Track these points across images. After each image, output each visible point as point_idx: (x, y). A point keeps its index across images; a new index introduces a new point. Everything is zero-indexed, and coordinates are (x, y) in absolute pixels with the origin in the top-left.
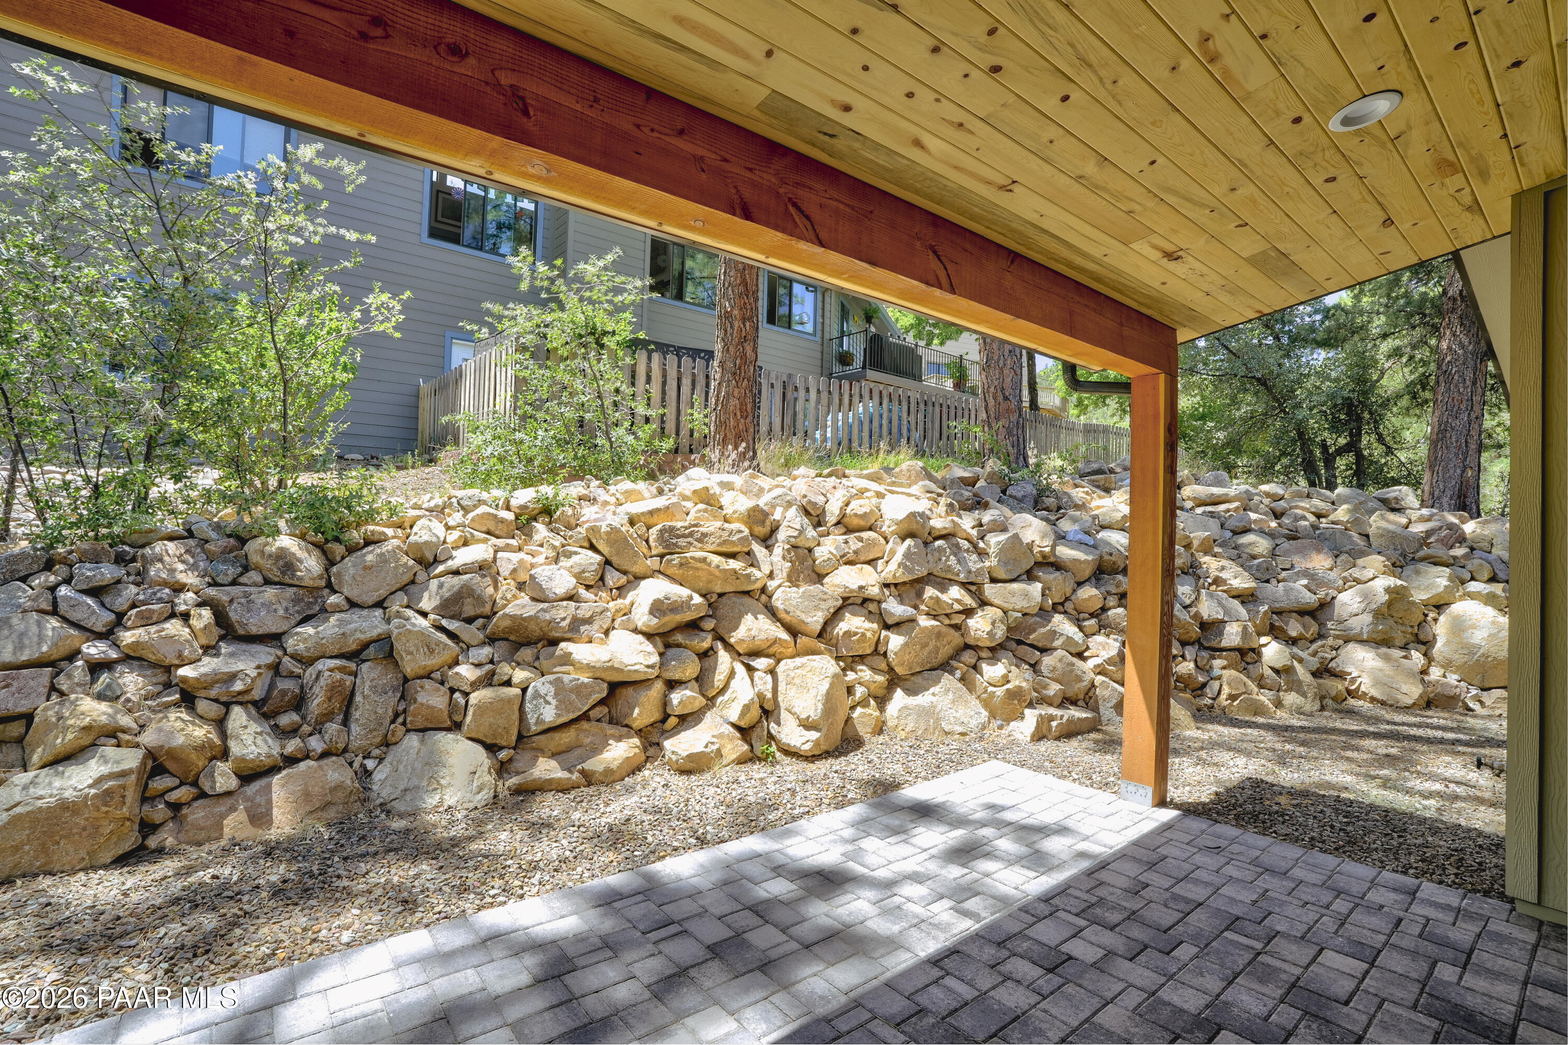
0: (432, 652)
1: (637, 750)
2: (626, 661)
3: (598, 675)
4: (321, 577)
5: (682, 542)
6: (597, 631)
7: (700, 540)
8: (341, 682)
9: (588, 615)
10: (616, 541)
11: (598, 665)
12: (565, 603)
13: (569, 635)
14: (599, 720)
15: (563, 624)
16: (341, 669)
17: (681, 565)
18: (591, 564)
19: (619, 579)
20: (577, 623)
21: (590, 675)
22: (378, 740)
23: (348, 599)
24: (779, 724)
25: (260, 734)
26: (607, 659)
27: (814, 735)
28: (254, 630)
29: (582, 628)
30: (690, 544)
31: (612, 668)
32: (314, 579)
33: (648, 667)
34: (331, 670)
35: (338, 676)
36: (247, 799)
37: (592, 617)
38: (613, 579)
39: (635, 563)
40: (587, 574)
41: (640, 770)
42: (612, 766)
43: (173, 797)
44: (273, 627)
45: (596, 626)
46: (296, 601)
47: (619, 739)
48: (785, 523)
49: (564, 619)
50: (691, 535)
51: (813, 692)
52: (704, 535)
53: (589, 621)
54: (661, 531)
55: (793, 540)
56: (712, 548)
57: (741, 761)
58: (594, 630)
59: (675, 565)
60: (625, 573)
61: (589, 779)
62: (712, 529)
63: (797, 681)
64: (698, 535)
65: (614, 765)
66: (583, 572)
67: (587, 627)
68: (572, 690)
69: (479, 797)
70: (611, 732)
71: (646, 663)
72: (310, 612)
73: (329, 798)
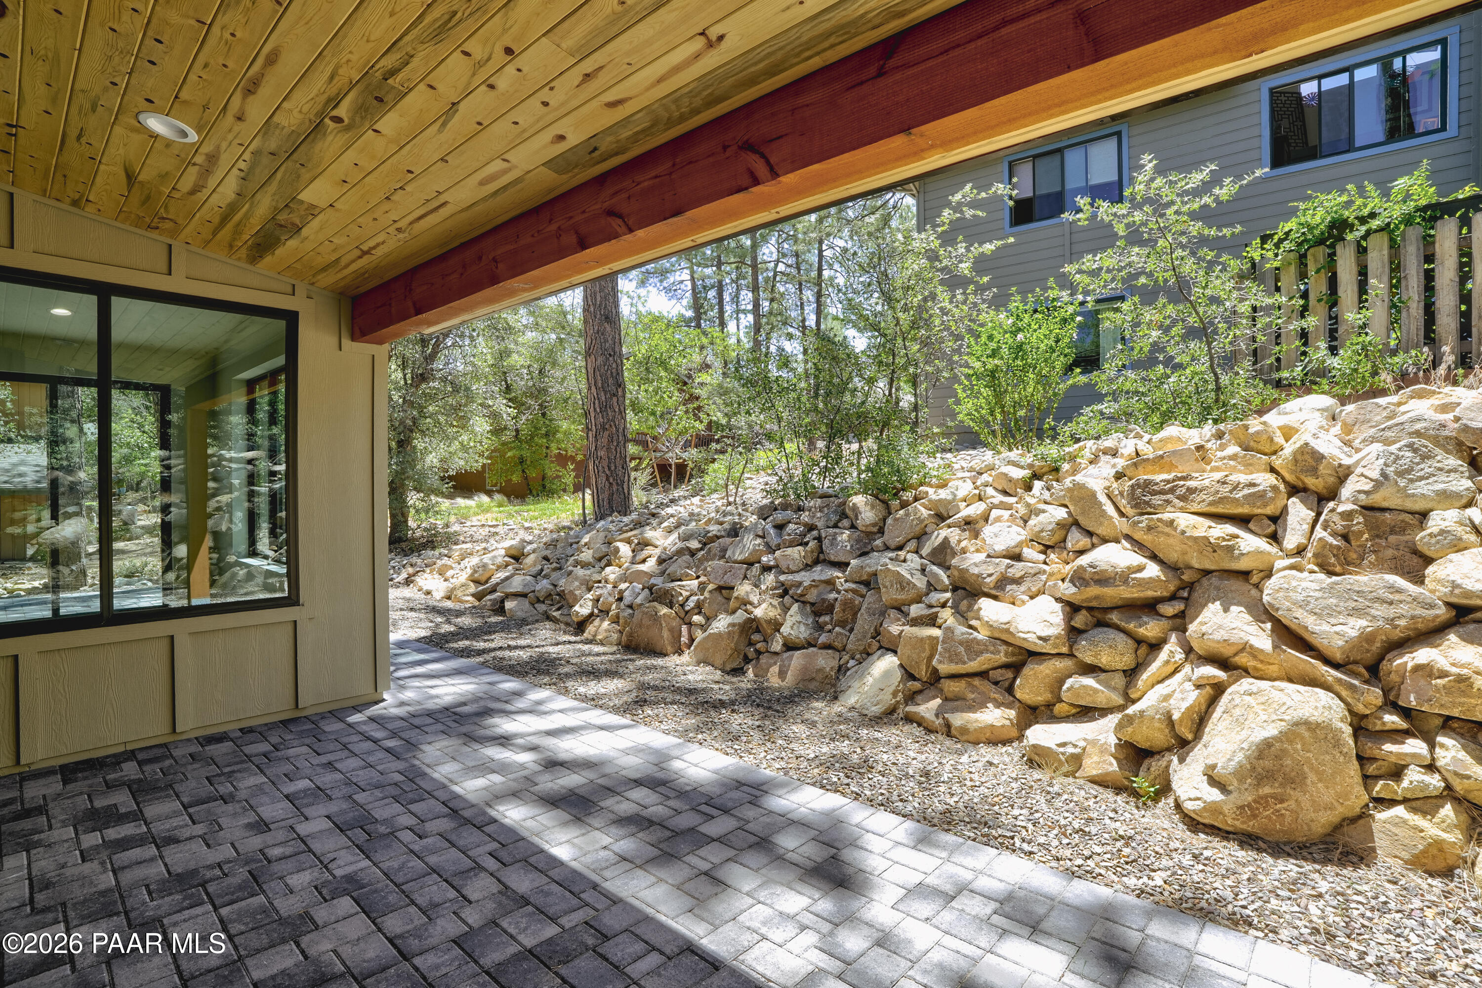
0: (903, 588)
1: (1008, 723)
2: (1021, 627)
3: (997, 635)
4: (874, 525)
5: (1157, 500)
6: (1023, 593)
7: (1182, 498)
8: (852, 601)
9: (1018, 575)
10: (1083, 499)
11: (995, 625)
12: (998, 560)
13: (994, 592)
14: (996, 683)
15: (988, 580)
16: (854, 591)
17: (1150, 528)
18: (1050, 523)
19: (1078, 542)
20: (1004, 581)
21: (988, 633)
22: (862, 648)
23: (885, 544)
24: (1182, 760)
25: (800, 622)
26: (1006, 620)
27: (1214, 795)
28: (832, 558)
29: (1009, 587)
30: (1168, 502)
31: (1007, 631)
32: (867, 526)
33: (1040, 638)
34: (846, 591)
35: (850, 595)
36: (782, 661)
37: (1022, 577)
38: (1076, 539)
39: (1101, 524)
40: (1044, 534)
41: (1004, 745)
42: (969, 726)
43: (759, 646)
44: (842, 558)
45: (1023, 588)
46: (858, 541)
47: (998, 705)
48: (1359, 470)
49: (990, 575)
50: (1172, 491)
51: (1244, 734)
52: (1191, 491)
53: (1018, 581)
54: (1132, 486)
55: (1362, 497)
56: (1196, 507)
57: (1100, 782)
58: (1019, 592)
59: (1142, 529)
60: (1090, 534)
61: (948, 730)
62: (1206, 482)
63: (1237, 712)
64: (1181, 491)
65: (972, 727)
66: (1042, 531)
67: (1014, 587)
68: (961, 643)
69: (873, 708)
70: (996, 696)
71: (1039, 634)
72: (866, 550)
73: (814, 675)
